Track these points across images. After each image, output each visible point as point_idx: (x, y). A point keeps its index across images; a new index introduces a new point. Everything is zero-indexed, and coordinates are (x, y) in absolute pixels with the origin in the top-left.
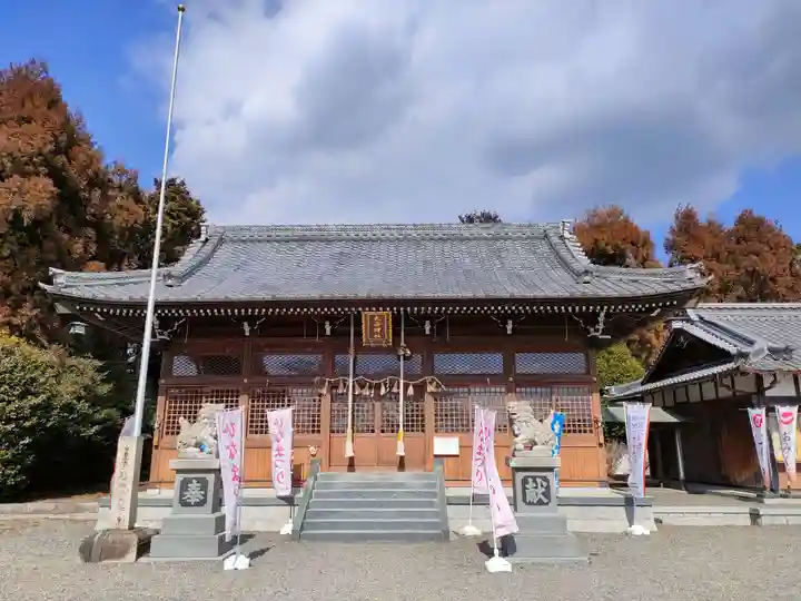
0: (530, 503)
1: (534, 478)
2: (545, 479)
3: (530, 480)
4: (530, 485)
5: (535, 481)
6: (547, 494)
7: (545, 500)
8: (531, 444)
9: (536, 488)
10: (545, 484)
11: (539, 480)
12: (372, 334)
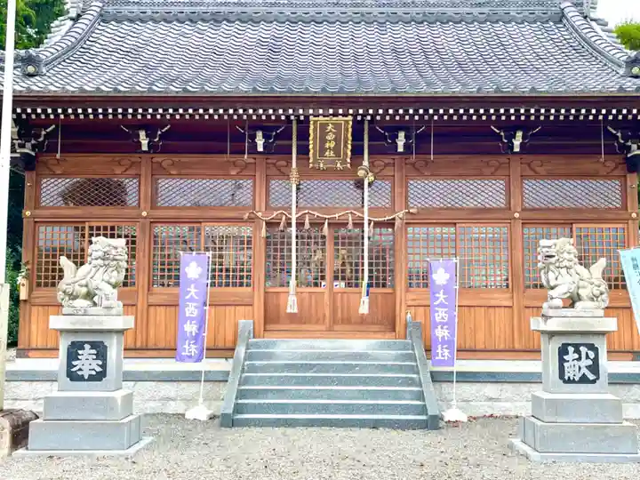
0: (569, 381)
1: (577, 347)
2: (592, 347)
3: (571, 349)
4: (571, 355)
5: (577, 351)
6: (594, 368)
7: (591, 377)
8: (572, 301)
9: (579, 359)
10: (592, 355)
11: (584, 350)
12: (323, 150)
